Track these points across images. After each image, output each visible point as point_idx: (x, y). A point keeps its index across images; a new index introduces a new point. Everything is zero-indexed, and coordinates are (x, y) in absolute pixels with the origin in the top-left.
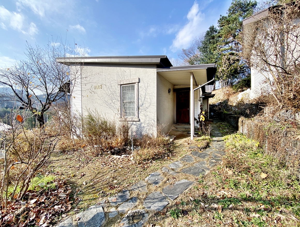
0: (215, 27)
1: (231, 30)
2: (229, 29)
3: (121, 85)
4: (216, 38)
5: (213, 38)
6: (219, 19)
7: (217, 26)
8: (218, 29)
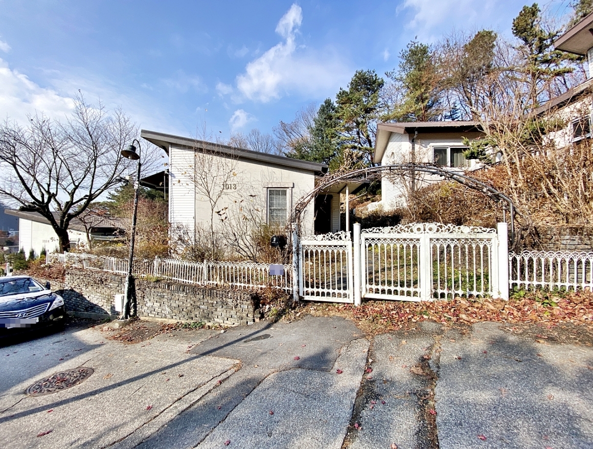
0: (332, 102)
1: (354, 115)
2: (352, 113)
3: (268, 188)
4: (333, 120)
5: (330, 118)
6: (339, 92)
7: (334, 101)
8: (336, 105)
